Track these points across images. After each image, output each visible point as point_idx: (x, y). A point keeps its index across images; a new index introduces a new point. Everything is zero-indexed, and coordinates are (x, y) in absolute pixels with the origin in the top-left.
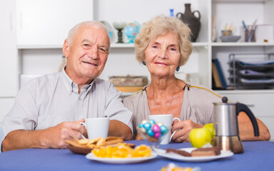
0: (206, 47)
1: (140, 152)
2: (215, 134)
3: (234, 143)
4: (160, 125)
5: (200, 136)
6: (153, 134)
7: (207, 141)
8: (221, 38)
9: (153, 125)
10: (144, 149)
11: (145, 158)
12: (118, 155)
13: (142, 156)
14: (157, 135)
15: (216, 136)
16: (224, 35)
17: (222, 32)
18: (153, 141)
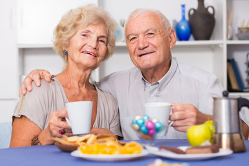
0: (221, 46)
1: (129, 149)
2: (214, 131)
3: (235, 141)
4: (154, 121)
5: (198, 133)
6: (146, 131)
7: (206, 138)
8: (237, 35)
9: (146, 121)
10: (134, 146)
11: (134, 155)
12: (105, 152)
13: (131, 153)
14: (151, 131)
15: (216, 133)
16: (241, 32)
17: (239, 29)
18: (147, 139)
